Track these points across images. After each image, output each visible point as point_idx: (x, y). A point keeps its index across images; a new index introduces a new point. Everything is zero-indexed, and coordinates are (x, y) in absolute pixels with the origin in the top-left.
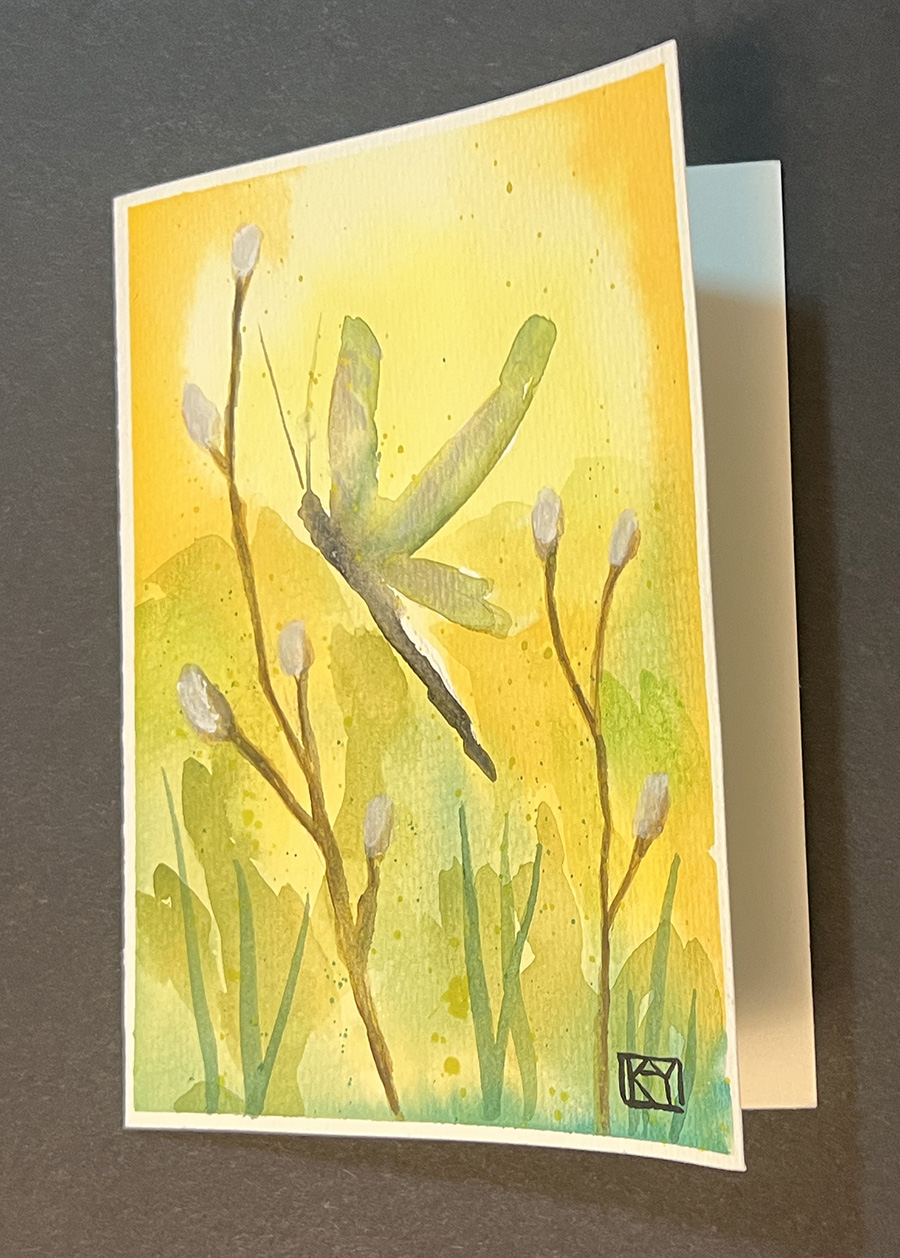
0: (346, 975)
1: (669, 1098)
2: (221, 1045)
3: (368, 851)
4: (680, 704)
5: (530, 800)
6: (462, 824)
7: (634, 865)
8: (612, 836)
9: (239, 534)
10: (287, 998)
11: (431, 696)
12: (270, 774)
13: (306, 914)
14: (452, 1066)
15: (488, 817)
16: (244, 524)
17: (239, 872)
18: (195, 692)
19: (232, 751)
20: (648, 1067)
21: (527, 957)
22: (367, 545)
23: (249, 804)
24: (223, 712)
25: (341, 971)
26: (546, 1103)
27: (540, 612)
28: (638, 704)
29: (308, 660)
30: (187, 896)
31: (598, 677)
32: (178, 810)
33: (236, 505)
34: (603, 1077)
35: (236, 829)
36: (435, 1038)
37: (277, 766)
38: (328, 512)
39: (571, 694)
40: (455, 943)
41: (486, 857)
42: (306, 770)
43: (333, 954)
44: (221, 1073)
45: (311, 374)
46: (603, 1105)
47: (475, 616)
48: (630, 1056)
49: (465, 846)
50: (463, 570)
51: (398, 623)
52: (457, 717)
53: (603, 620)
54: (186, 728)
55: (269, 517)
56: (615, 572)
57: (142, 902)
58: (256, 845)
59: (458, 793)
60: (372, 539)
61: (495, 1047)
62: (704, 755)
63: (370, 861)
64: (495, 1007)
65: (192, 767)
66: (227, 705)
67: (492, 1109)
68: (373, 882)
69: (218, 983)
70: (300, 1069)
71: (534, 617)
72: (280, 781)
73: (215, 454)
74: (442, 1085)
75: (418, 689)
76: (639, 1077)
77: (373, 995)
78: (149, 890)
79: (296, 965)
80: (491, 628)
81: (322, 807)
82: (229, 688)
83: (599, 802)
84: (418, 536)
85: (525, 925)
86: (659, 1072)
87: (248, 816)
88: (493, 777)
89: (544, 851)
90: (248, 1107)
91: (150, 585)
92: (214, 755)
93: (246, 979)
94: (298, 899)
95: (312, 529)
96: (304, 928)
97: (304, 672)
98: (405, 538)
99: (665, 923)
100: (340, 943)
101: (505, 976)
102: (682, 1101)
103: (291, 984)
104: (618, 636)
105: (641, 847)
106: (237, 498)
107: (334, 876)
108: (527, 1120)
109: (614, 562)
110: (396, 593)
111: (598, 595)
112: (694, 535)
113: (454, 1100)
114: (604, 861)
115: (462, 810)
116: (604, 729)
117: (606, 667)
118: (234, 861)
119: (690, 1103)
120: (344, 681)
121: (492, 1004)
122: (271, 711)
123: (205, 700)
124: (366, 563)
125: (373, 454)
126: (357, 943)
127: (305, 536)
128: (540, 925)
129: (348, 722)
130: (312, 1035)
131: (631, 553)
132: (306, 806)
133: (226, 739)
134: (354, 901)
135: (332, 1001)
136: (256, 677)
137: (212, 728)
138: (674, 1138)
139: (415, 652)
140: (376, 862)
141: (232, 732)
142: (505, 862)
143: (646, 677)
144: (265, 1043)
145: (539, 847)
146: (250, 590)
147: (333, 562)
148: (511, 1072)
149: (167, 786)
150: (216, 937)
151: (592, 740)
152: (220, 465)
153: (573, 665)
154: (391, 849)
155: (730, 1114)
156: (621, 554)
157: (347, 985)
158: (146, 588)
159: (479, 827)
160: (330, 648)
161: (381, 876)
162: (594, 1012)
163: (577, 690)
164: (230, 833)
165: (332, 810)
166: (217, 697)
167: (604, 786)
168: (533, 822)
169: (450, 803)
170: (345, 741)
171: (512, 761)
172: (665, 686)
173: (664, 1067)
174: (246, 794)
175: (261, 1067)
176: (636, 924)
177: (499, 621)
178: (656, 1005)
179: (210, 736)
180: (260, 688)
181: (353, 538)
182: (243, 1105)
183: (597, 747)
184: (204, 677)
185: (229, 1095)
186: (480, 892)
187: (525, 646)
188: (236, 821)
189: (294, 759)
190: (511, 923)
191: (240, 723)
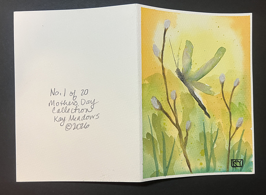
0: (182, 150)
1: (240, 165)
2: (159, 165)
3: (187, 129)
4: (246, 107)
5: (217, 121)
6: (204, 125)
7: (236, 131)
8: (232, 127)
9: (164, 74)
10: (171, 155)
11: (199, 105)
12: (168, 116)
13: (175, 140)
14: (201, 164)
15: (209, 124)
16: (165, 72)
17: (163, 134)
18: (155, 101)
19: (161, 112)
20: (237, 161)
21: (215, 146)
22: (189, 79)
23: (165, 122)
24: (160, 105)
25: (181, 150)
26: (218, 168)
27: (220, 92)
28: (238, 107)
29: (176, 97)
30: (153, 138)
31: (230, 103)
32: (151, 123)
33: (163, 68)
34: (228, 163)
35: (162, 126)
36: (198, 160)
37: (170, 115)
38: (181, 72)
39: (225, 105)
40: (202, 144)
41: (208, 130)
42: (175, 116)
43: (179, 147)
44: (159, 169)
45: (179, 48)
46: (228, 167)
47: (208, 92)
48: (233, 160)
49: (204, 129)
50: (206, 85)
51: (194, 92)
52: (204, 108)
53: (232, 94)
54: (153, 108)
55: (170, 71)
56: (235, 87)
57: (144, 140)
58: (166, 129)
59: (203, 120)
60: (190, 78)
61: (209, 160)
62: (250, 115)
63: (187, 131)
64: (209, 154)
65: (154, 115)
66: (161, 104)
67: (208, 170)
68: (187, 135)
69: (159, 153)
70: (174, 167)
71: (219, 93)
72: (170, 118)
73: (159, 58)
74: (199, 167)
75: (197, 103)
76: (235, 163)
77: (187, 153)
78: (146, 137)
79: (173, 149)
80: (211, 94)
81: (178, 122)
82: (161, 101)
83: (230, 122)
84: (198, 78)
85: (215, 141)
86: (239, 162)
87: (164, 124)
88: (210, 118)
89: (219, 129)
90: (164, 175)
91: (145, 80)
92: (158, 113)
93: (164, 152)
94: (173, 138)
95: (178, 75)
96: (174, 143)
97: (175, 99)
98: (196, 78)
99: (241, 140)
100: (181, 145)
101: (211, 149)
102: (243, 165)
103: (172, 153)
104: (235, 97)
105: (237, 128)
106: (163, 67)
107: (180, 134)
108: (214, 171)
109: (235, 86)
110: (194, 87)
111: (231, 91)
112: (250, 83)
113: (201, 169)
114: (230, 131)
115: (204, 123)
116: (231, 111)
117: (232, 101)
118: (162, 132)
119: (244, 165)
120: (183, 101)
121: (208, 154)
122: (169, 106)
123: (156, 103)
124: (188, 82)
125: (191, 63)
126: (184, 145)
127: (177, 76)
128: (218, 141)
129: (183, 108)
130: (176, 161)
131: (238, 84)
132: (175, 122)
133: (160, 110)
134: (184, 138)
135: (179, 155)
136: (166, 99)
137: (158, 108)
138: (241, 171)
139: (196, 97)
140: (188, 132)
141: (161, 109)
142: (211, 131)
143: (240, 103)
144: (167, 163)
145: (218, 129)
146: (166, 84)
147: (182, 81)
148: (212, 164)
149: (149, 118)
150: (158, 145)
151: (229, 112)
152: (160, 60)
153: (226, 101)
154: (191, 129)
155: (253, 166)
156: (236, 84)
157: (183, 152)
158: (145, 81)
159: (207, 126)
160: (180, 95)
161: (189, 134)
162: (227, 153)
163: (226, 105)
164: (161, 127)
165: (180, 123)
166: (159, 102)
167: (231, 119)
168: (217, 125)
169: (202, 122)
170: (182, 111)
171: (214, 115)
172: (243, 104)
173: (240, 161)
174: (164, 120)
175: (167, 167)
176: (235, 140)
177: (212, 93)
178: (239, 152)
179: (158, 109)
180: (167, 101)
181: (186, 77)
182: (163, 174)
183: (230, 113)
184: (156, 98)
185: (161, 173)
186: (207, 136)
187: (217, 97)
188: (162, 125)
189: (173, 114)
190: (212, 141)
191: (163, 107)
